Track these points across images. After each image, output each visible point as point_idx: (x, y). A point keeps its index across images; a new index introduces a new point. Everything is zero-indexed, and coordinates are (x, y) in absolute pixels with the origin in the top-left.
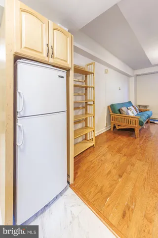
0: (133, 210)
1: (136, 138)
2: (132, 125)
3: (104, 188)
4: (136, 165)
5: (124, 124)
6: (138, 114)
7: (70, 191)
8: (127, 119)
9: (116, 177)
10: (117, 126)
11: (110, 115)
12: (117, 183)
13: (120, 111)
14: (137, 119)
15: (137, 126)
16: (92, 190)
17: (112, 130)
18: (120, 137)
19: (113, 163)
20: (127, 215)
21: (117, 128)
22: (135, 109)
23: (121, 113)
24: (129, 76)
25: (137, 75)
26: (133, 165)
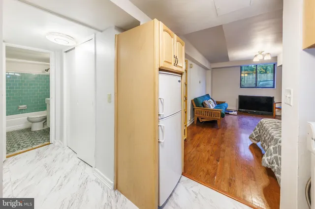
0: (234, 181)
1: (218, 129)
2: (215, 117)
3: (209, 171)
4: (226, 151)
5: (208, 117)
6: (216, 107)
7: (184, 178)
8: (210, 112)
9: (215, 162)
10: (200, 119)
11: (194, 109)
12: (217, 166)
13: (203, 105)
14: (219, 112)
15: (219, 118)
16: (201, 173)
17: (195, 123)
18: (204, 129)
19: (208, 151)
20: (232, 184)
21: (201, 120)
22: (214, 101)
23: (204, 107)
24: (206, 69)
25: (213, 68)
26: (224, 151)
